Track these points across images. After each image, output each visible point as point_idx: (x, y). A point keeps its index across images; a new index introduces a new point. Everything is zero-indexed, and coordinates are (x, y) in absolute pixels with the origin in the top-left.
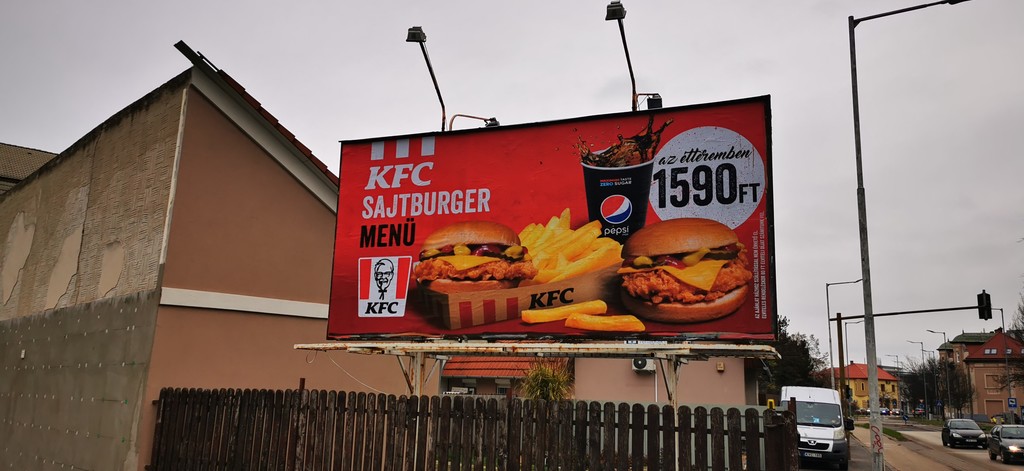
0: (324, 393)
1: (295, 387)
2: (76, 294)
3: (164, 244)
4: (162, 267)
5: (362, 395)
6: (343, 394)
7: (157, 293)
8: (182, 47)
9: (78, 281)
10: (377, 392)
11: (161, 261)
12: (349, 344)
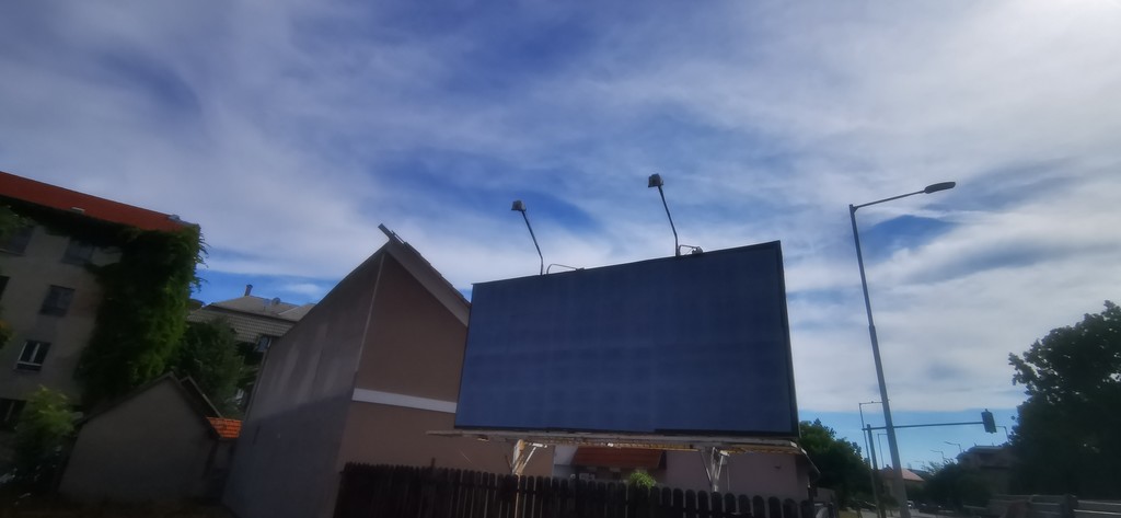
0: (446, 470)
1: (429, 465)
2: (313, 394)
3: (360, 356)
4: (356, 373)
5: (472, 473)
6: (459, 471)
7: (351, 393)
8: (382, 228)
9: (315, 384)
10: (483, 471)
11: (357, 369)
12: (464, 432)
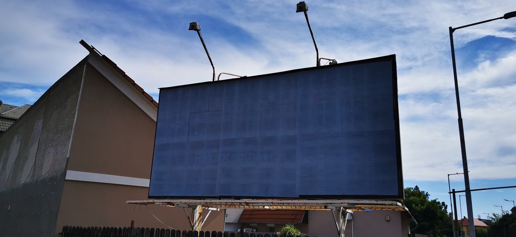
0: (143, 229)
2: (33, 176)
3: (70, 147)
4: (68, 159)
5: (163, 230)
6: (153, 229)
7: (65, 174)
8: (83, 43)
9: (35, 168)
10: (171, 228)
11: (68, 157)
